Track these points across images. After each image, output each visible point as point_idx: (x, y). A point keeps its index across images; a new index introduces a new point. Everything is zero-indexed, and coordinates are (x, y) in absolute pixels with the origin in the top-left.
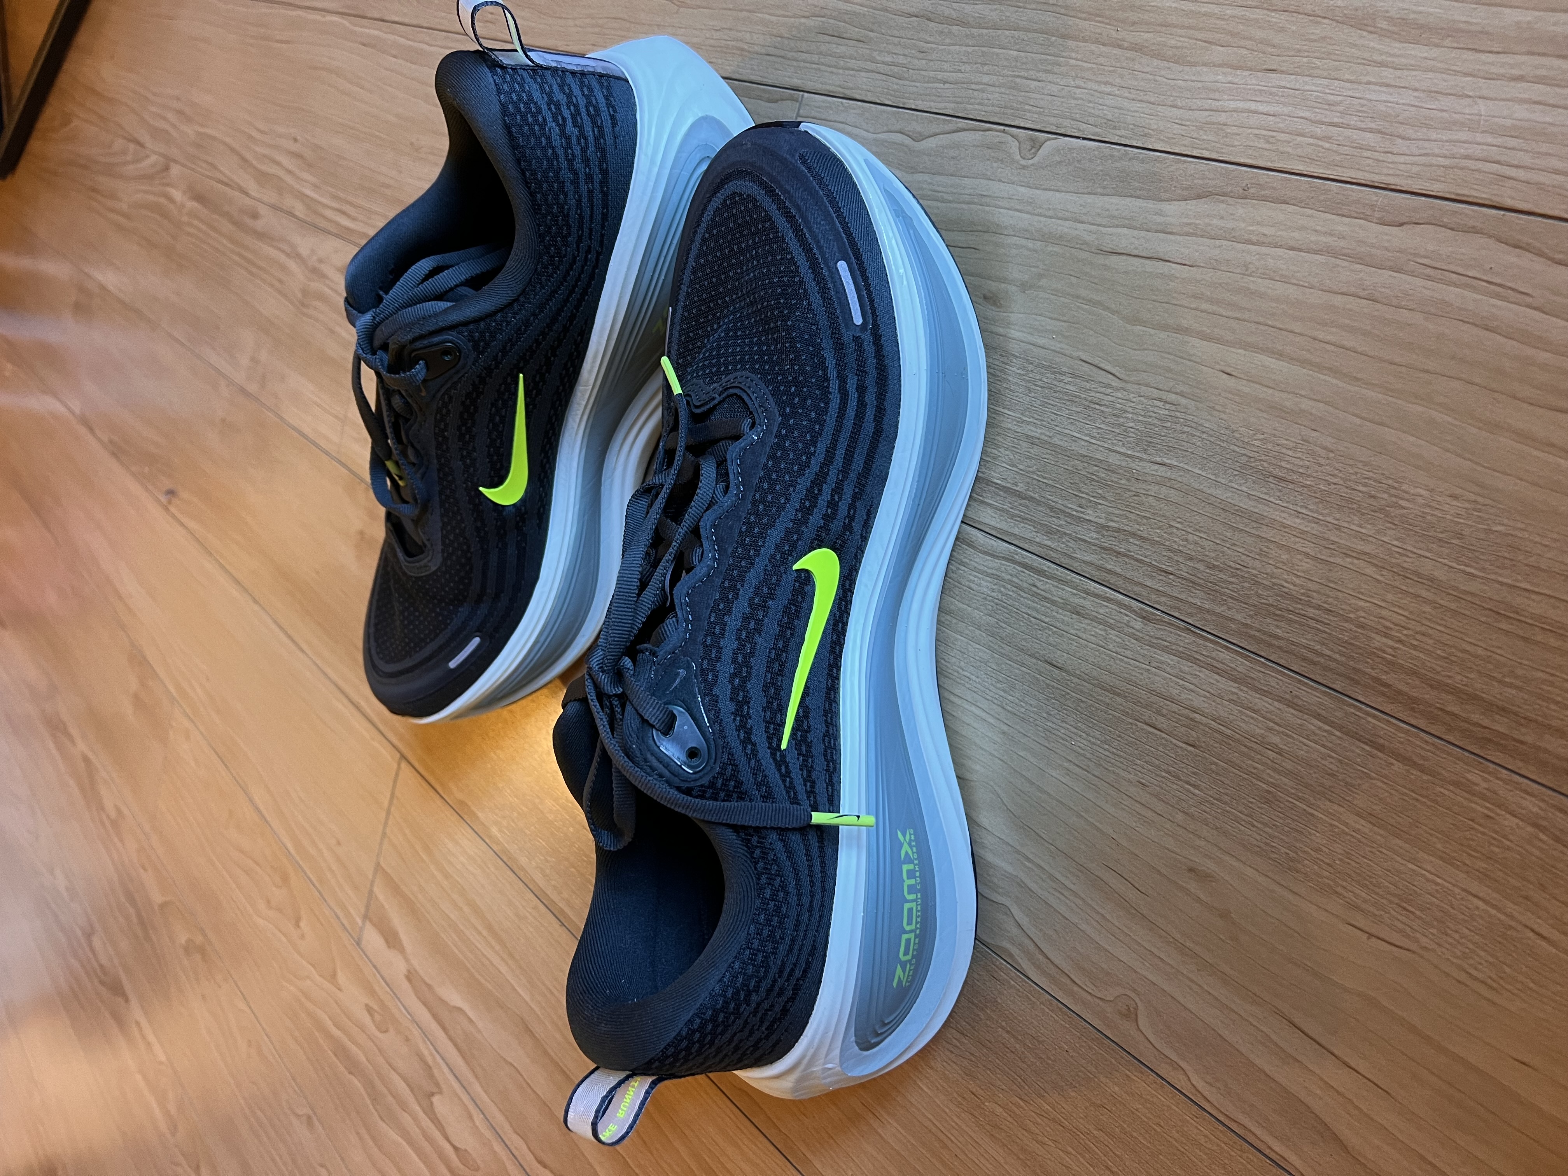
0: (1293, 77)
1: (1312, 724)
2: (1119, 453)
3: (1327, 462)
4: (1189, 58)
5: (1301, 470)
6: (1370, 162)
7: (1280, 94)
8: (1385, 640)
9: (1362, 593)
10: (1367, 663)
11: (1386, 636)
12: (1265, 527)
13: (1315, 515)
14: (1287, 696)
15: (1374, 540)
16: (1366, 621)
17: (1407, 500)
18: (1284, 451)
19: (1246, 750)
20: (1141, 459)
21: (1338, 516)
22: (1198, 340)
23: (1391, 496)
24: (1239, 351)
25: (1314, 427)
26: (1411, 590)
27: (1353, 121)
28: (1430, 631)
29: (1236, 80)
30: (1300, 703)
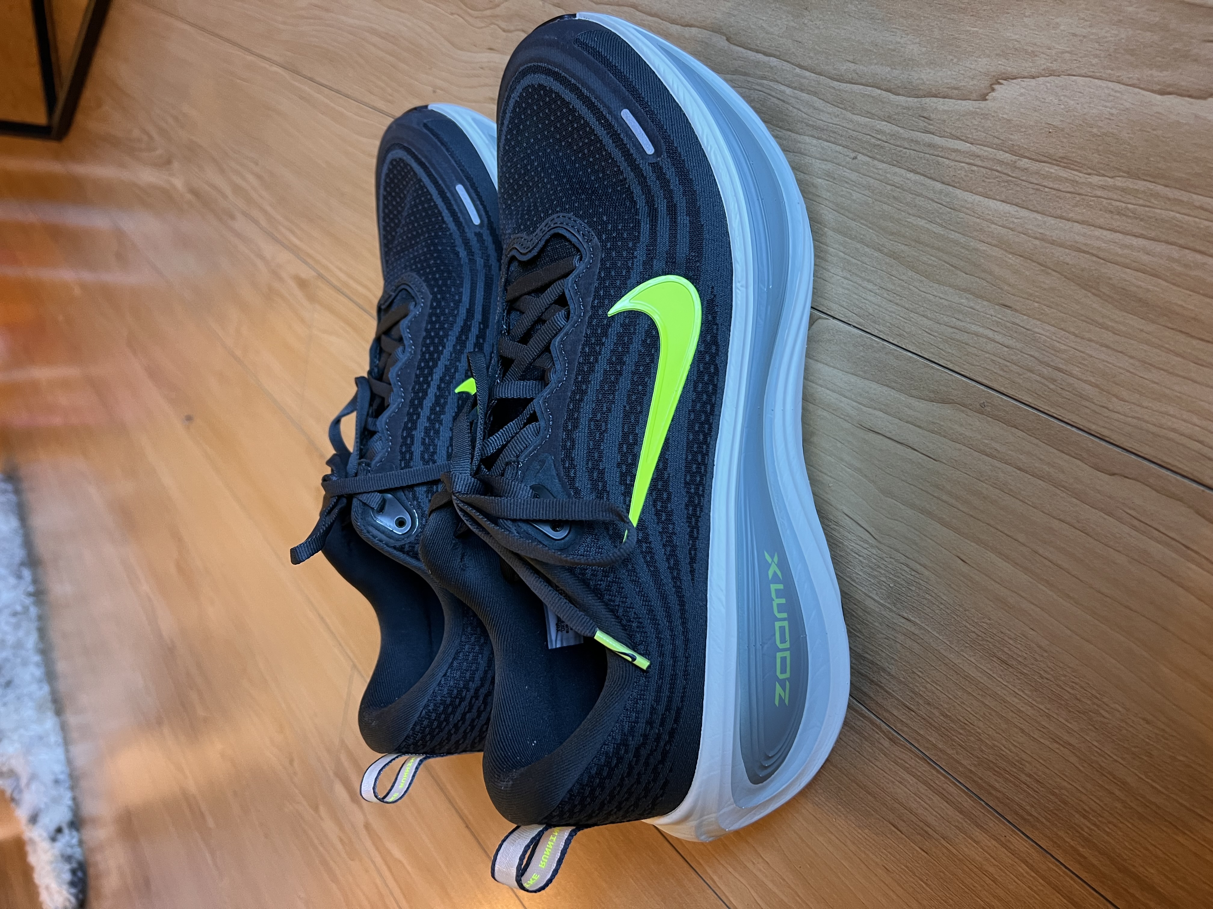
0: (1025, 317)
1: (1021, 867)
2: (874, 600)
3: (1042, 659)
4: (938, 277)
5: (1019, 659)
6: (1088, 411)
7: (1014, 330)
8: (1082, 820)
9: (1066, 776)
10: (1068, 833)
11: (1085, 817)
12: (989, 697)
13: (1030, 700)
14: (1003, 839)
15: (1078, 736)
16: (1067, 799)
17: (1107, 711)
18: (1006, 638)
19: (967, 870)
20: (891, 610)
21: (1049, 706)
22: (939, 525)
23: (1094, 704)
24: (972, 544)
25: (1032, 627)
26: (1106, 787)
27: (1076, 371)
28: (1121, 825)
29: (977, 307)
30: (1012, 847)
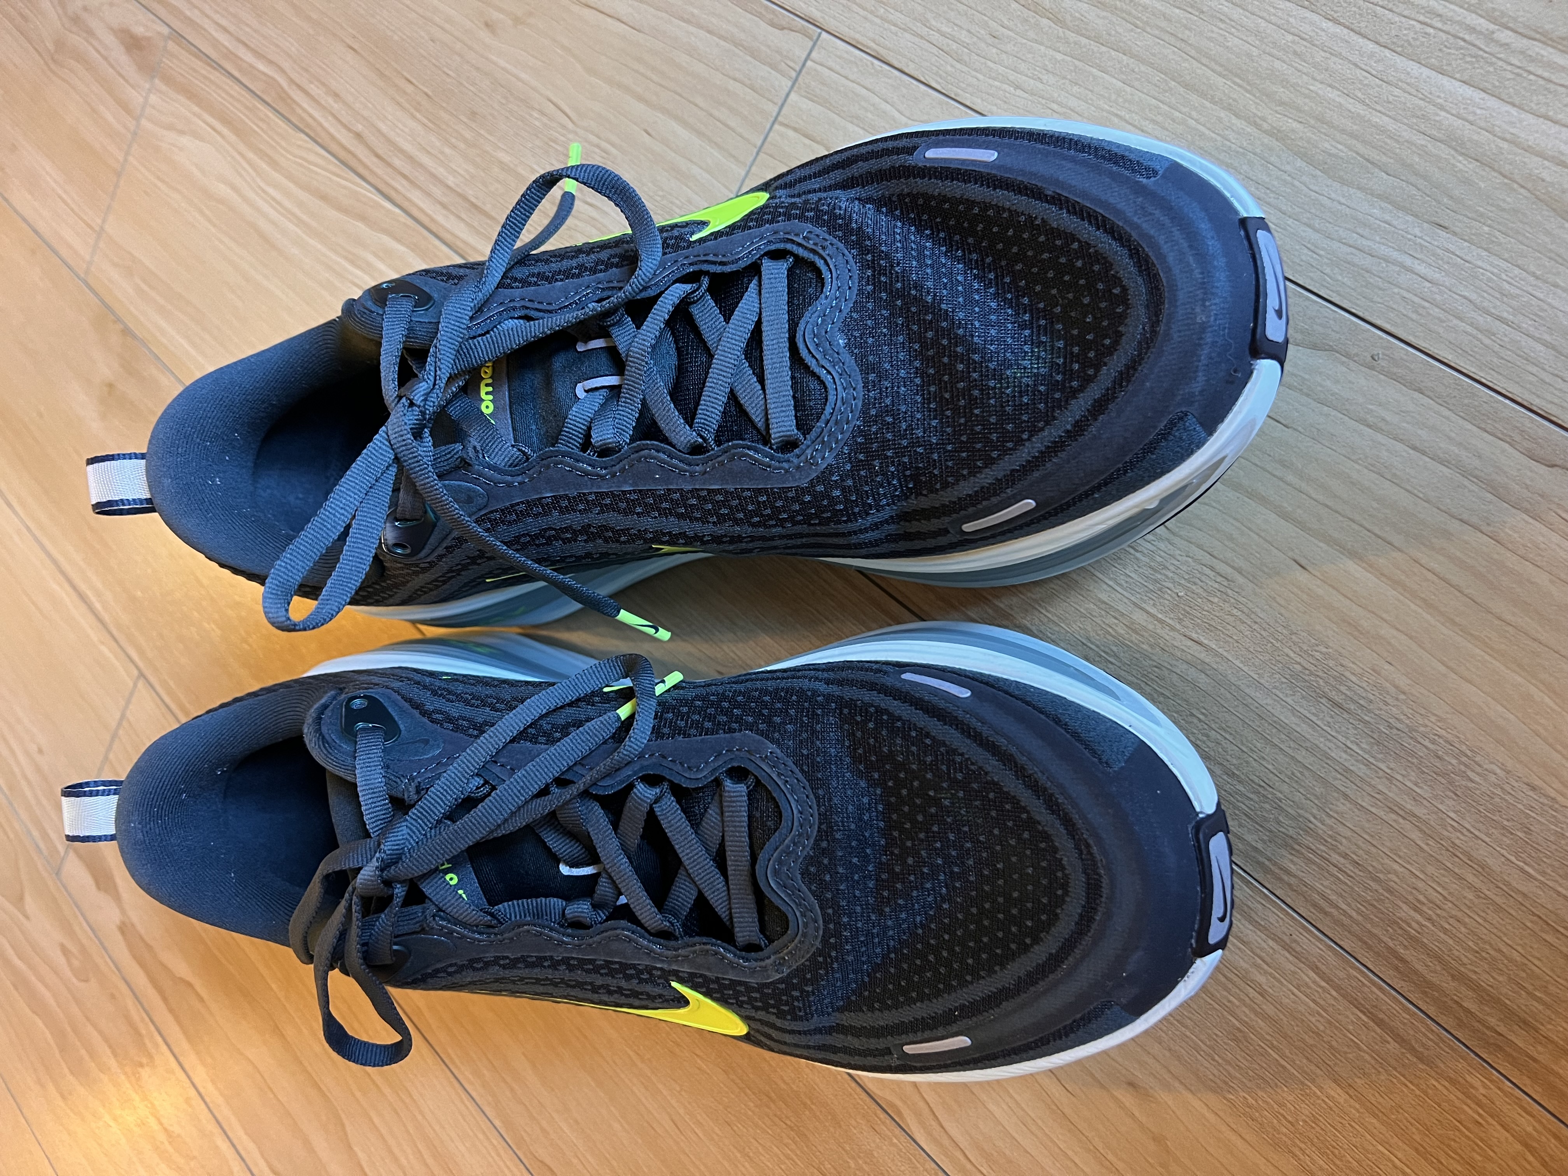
0: (1466, 244)
1: (1307, 975)
2: (1148, 612)
3: (1396, 703)
4: (1342, 173)
5: (1362, 702)
6: (1531, 378)
7: (1446, 259)
8: (1412, 913)
9: (1400, 857)
10: (1387, 931)
11: (1416, 909)
12: (1304, 752)
13: (1366, 756)
14: (1286, 938)
15: (1428, 805)
16: (1395, 886)
17: (1478, 774)
18: (1347, 674)
19: (1223, 979)
20: (1173, 629)
21: (1392, 765)
22: (1273, 516)
23: (1461, 763)
24: (1321, 544)
25: (1389, 659)
26: (1456, 870)
27: (1527, 324)
28: (1467, 920)
29: (1395, 223)
30: (1298, 949)
